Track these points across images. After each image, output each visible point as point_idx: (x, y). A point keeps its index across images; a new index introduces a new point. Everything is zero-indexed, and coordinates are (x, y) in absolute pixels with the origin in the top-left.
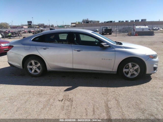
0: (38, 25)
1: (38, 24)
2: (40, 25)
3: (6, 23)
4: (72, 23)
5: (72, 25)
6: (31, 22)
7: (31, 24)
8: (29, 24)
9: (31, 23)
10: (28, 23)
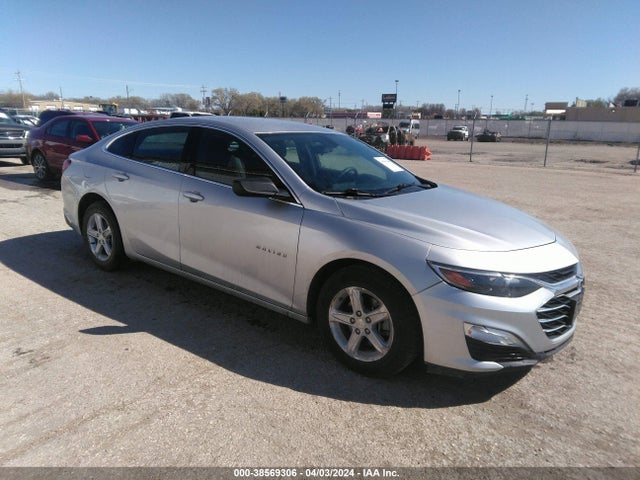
0: (420, 110)
1: (420, 106)
2: (428, 108)
3: (318, 100)
4: (549, 106)
5: (549, 112)
6: (393, 97)
7: (392, 106)
8: (385, 106)
9: (395, 101)
10: (383, 101)
